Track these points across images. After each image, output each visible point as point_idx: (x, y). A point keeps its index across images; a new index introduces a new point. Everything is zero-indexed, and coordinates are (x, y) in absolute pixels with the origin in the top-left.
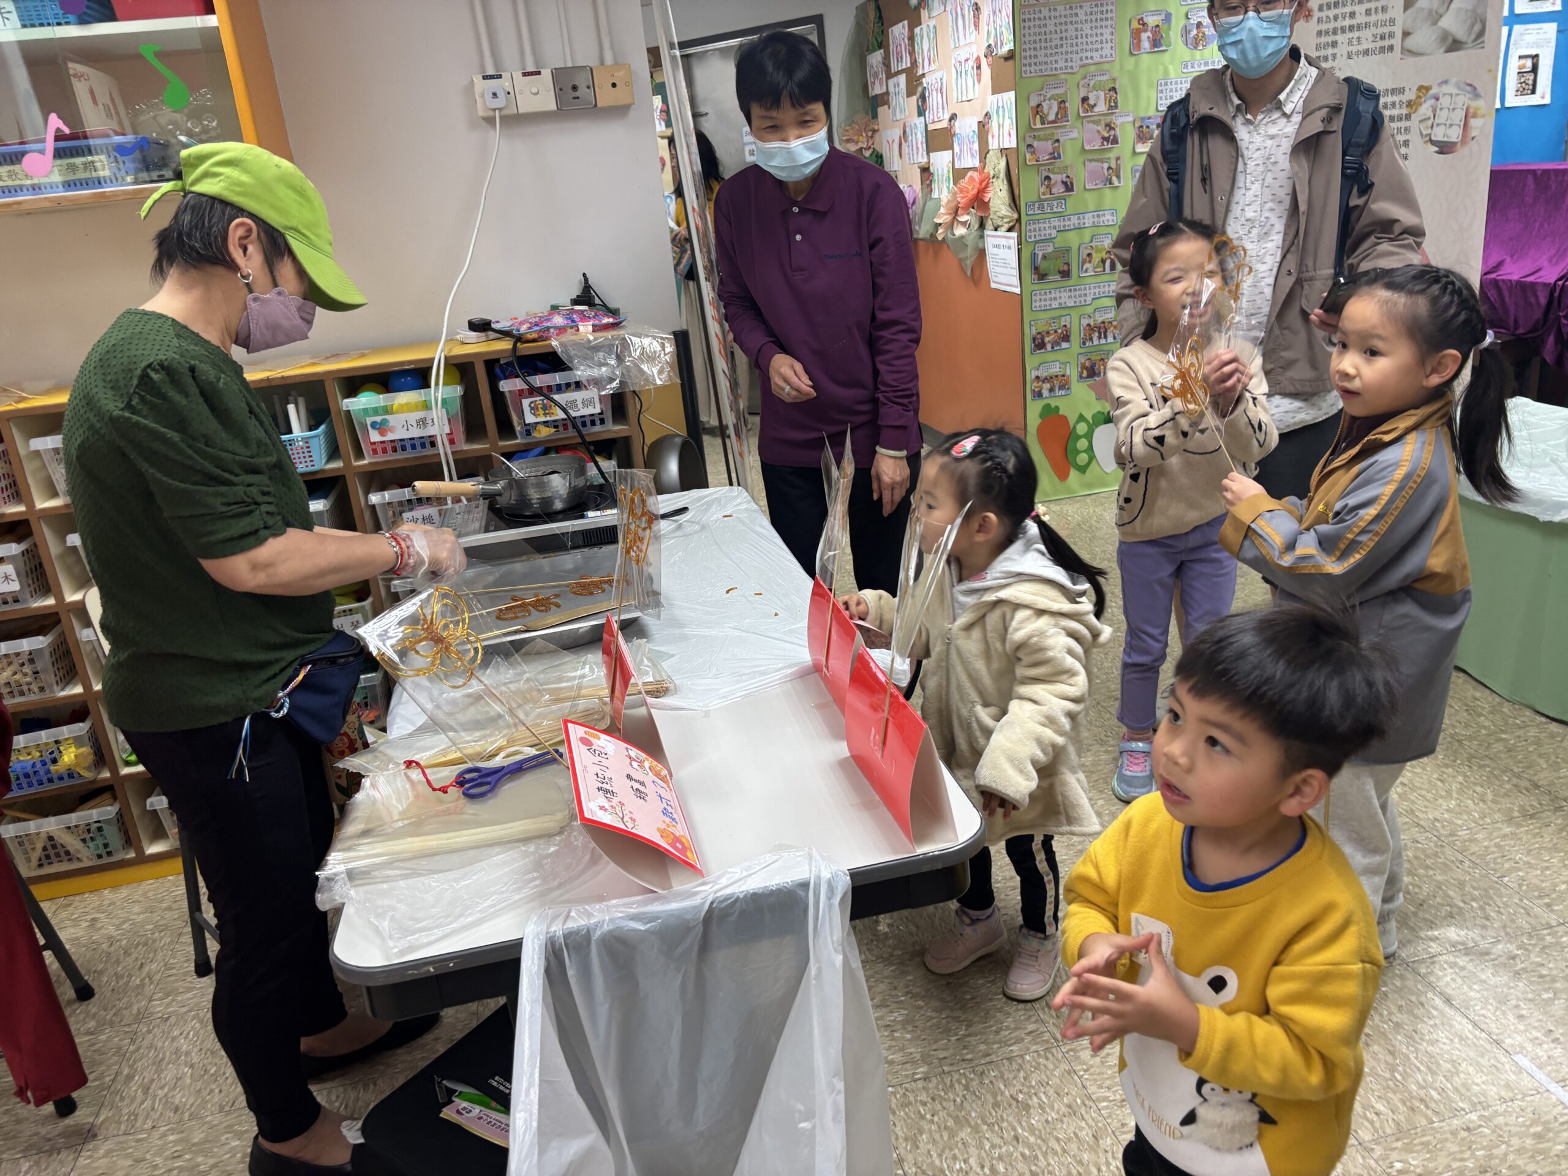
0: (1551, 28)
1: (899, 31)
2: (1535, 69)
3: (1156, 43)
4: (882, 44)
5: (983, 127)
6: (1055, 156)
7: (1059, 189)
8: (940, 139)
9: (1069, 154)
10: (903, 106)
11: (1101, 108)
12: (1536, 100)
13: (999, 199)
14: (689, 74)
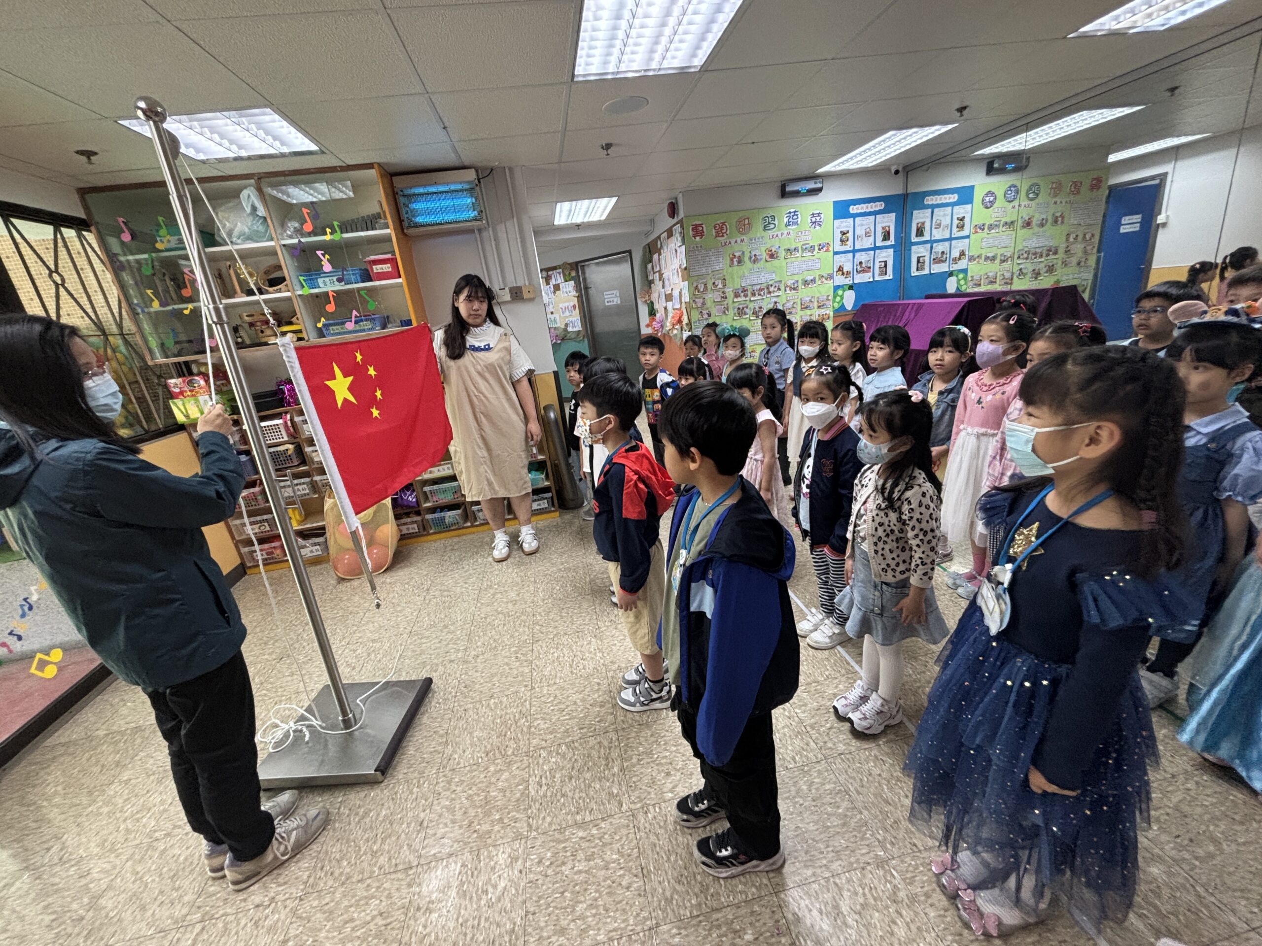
0: (891, 251)
1: (655, 256)
2: (886, 266)
3: (739, 262)
4: (651, 261)
5: (680, 294)
6: (704, 304)
7: (706, 316)
8: (669, 298)
9: (709, 303)
10: (658, 285)
11: (720, 286)
12: (887, 277)
13: (685, 320)
14: (584, 273)
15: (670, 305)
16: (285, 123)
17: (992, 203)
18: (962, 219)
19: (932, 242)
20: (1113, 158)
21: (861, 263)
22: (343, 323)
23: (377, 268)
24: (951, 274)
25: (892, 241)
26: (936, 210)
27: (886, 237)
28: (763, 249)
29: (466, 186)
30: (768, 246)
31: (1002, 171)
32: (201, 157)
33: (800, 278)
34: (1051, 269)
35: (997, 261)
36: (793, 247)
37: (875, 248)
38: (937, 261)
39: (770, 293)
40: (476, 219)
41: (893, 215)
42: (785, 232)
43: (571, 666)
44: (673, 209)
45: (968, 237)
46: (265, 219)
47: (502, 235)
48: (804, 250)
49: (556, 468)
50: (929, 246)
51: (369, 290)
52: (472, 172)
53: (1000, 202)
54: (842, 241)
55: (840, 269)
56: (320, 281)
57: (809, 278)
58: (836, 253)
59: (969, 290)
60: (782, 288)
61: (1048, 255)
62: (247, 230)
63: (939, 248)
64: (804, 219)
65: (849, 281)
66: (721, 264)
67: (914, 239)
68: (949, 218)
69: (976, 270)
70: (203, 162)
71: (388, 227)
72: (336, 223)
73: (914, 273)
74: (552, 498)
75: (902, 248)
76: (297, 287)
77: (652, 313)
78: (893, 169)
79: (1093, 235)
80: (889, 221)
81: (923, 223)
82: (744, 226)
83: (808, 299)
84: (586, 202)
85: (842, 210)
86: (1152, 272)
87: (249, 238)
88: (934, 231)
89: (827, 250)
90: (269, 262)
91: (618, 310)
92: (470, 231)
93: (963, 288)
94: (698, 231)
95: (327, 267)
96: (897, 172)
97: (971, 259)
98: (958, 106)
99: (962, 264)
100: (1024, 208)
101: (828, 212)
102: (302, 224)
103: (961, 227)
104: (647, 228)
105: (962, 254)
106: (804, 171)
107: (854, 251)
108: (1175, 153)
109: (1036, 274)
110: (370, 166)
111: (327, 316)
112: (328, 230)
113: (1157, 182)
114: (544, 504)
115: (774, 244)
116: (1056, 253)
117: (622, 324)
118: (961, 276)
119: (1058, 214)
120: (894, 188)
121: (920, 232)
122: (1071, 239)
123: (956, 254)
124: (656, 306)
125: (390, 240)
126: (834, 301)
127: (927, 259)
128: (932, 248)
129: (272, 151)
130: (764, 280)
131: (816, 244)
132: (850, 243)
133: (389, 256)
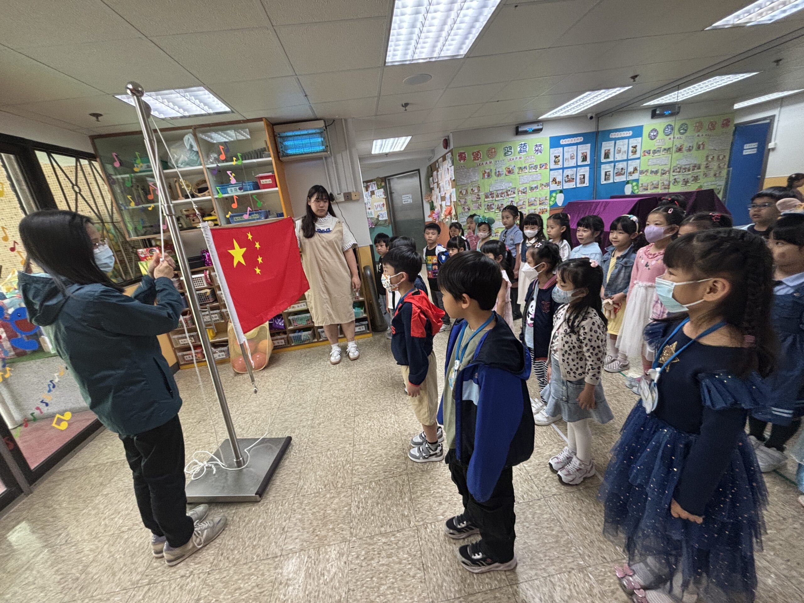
0: (588, 168)
1: (435, 173)
2: (584, 178)
3: (489, 176)
4: (432, 176)
5: (450, 196)
6: (465, 202)
7: (467, 210)
8: (443, 199)
9: (469, 202)
10: (436, 191)
11: (476, 191)
12: (585, 185)
13: (453, 213)
14: (389, 183)
15: (444, 203)
16: (211, 96)
17: (655, 136)
18: (635, 147)
19: (615, 162)
20: (737, 106)
21: (568, 176)
22: (242, 215)
23: (263, 182)
24: (628, 182)
25: (588, 162)
26: (617, 142)
27: (585, 159)
28: (504, 168)
29: (318, 131)
30: (507, 166)
31: (662, 116)
32: (162, 116)
33: (528, 186)
34: (696, 179)
35: (659, 174)
36: (523, 166)
37: (577, 166)
38: (618, 174)
39: (508, 195)
40: (324, 151)
41: (589, 145)
42: (518, 157)
43: (379, 432)
44: (446, 143)
45: (639, 158)
46: (197, 152)
47: (340, 161)
48: (530, 168)
49: (370, 305)
50: (613, 164)
51: (258, 194)
52: (322, 122)
53: (661, 135)
54: (555, 162)
55: (554, 180)
56: (229, 189)
57: (534, 186)
58: (551, 170)
59: (640, 193)
60: (516, 192)
61: (693, 170)
62: (187, 159)
63: (620, 166)
64: (531, 148)
65: (559, 188)
66: (477, 177)
67: (603, 160)
68: (626, 146)
69: (644, 179)
70: (163, 119)
71: (270, 156)
72: (239, 154)
73: (603, 182)
74: (368, 324)
75: (595, 166)
76: (215, 193)
77: (432, 208)
78: (589, 116)
79: (724, 156)
80: (586, 149)
81: (609, 150)
82: (491, 153)
83: (533, 199)
84: (392, 140)
85: (555, 142)
86: (766, 180)
87: (188, 164)
88: (616, 155)
89: (546, 168)
90: (198, 178)
91: (410, 207)
92: (320, 158)
93: (636, 192)
94: (462, 157)
95: (233, 181)
96: (591, 118)
97: (642, 172)
98: (632, 75)
99: (635, 176)
100: (677, 139)
101: (546, 144)
102: (219, 155)
103: (634, 152)
104: (431, 155)
105: (635, 169)
106: (531, 118)
107: (563, 169)
108: (780, 102)
109: (686, 182)
110: (260, 120)
111: (233, 210)
112: (234, 159)
113: (768, 121)
114: (363, 328)
115: (511, 165)
116: (699, 168)
117: (413, 215)
118: (634, 184)
119: (701, 143)
120: (589, 128)
121: (607, 156)
122: (710, 159)
123: (631, 169)
124: (435, 204)
125: (272, 164)
126: (550, 200)
127: (612, 173)
128: (615, 166)
129: (203, 112)
130: (504, 187)
131: (538, 164)
132: (561, 163)
133: (270, 174)
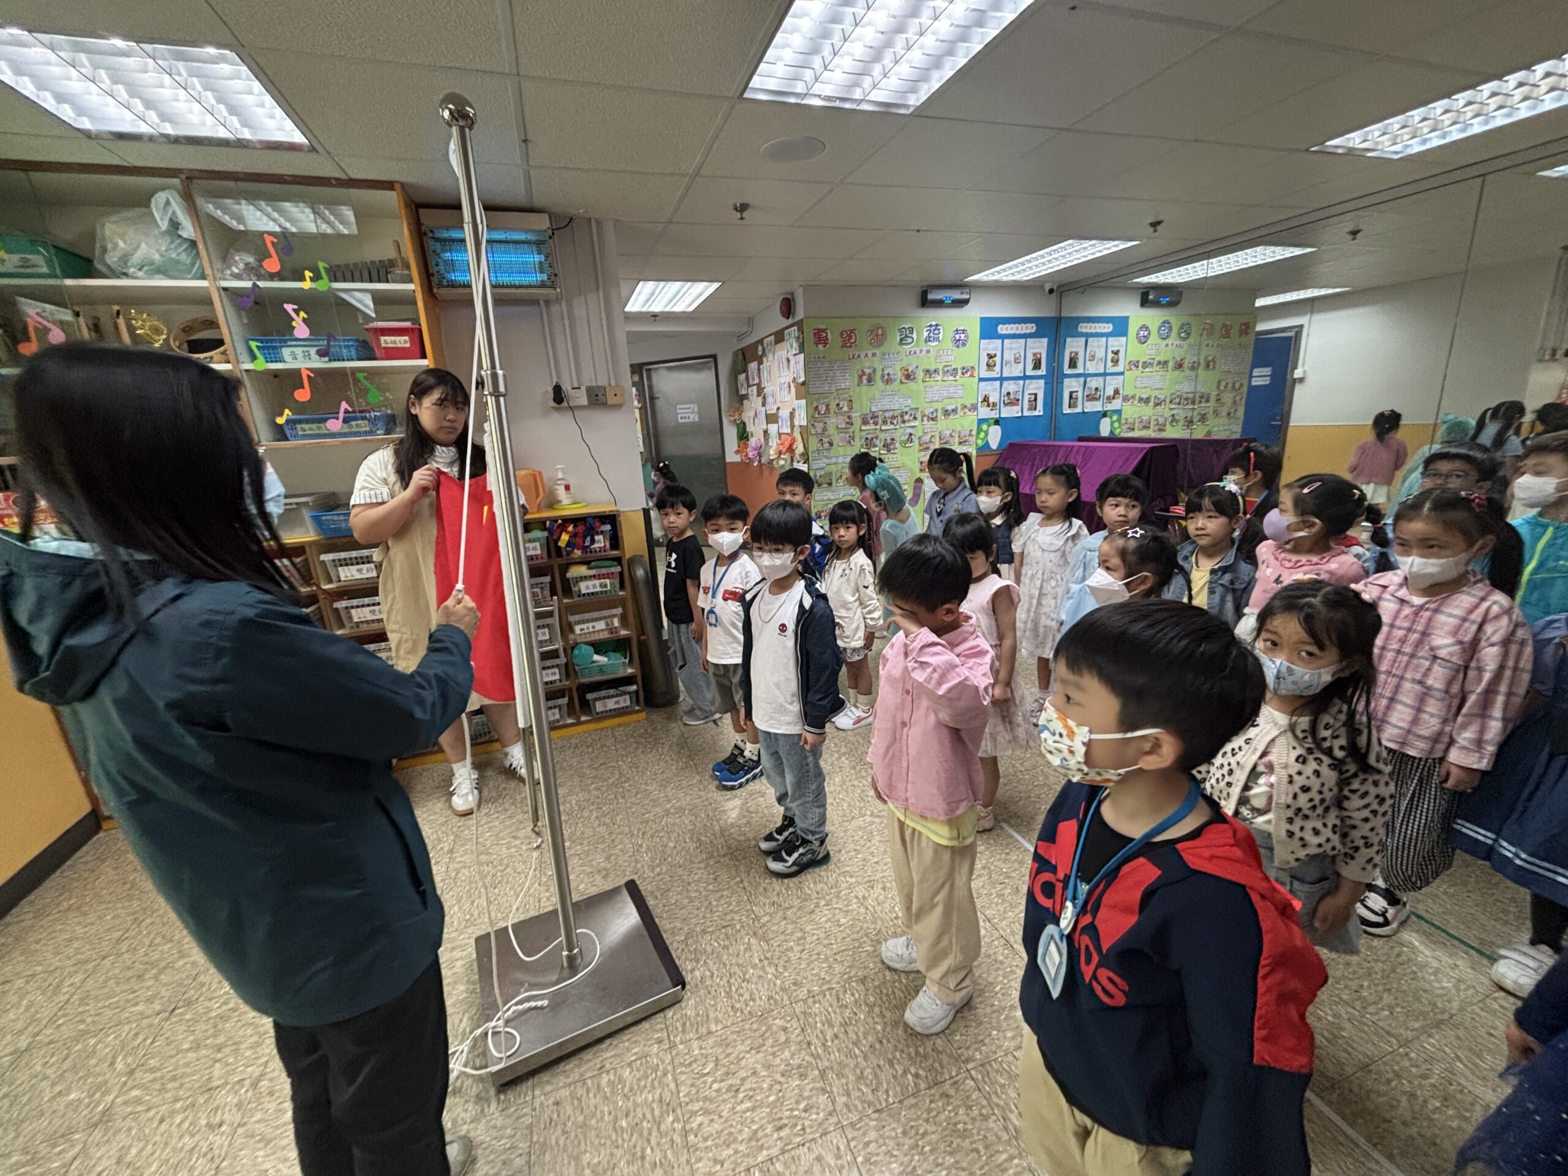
0: (1042, 382)
1: (753, 366)
2: (1035, 399)
3: (869, 380)
4: (745, 371)
5: (792, 415)
6: (825, 430)
7: (827, 445)
8: (772, 418)
9: (831, 430)
10: (755, 402)
11: (845, 409)
12: (1036, 413)
13: (799, 448)
14: (649, 378)
15: (773, 428)
17: (1146, 338)
18: (1116, 353)
19: (1086, 376)
20: (1260, 302)
21: (1008, 394)
22: (325, 420)
23: (387, 341)
24: (1105, 414)
25: (1043, 371)
26: (1090, 340)
27: (1037, 365)
28: (898, 367)
29: (531, 237)
30: (904, 364)
31: (1156, 304)
32: (86, 124)
33: (939, 406)
34: (1203, 418)
35: (1151, 404)
36: (933, 368)
37: (1025, 377)
38: (1091, 398)
39: (904, 422)
40: (543, 285)
41: (1045, 341)
42: (925, 349)
44: (788, 307)
45: (1122, 374)
46: (193, 244)
47: (580, 312)
48: (945, 373)
49: (643, 646)
50: (1082, 380)
51: (371, 373)
52: (546, 216)
53: (1154, 338)
54: (988, 365)
55: (986, 399)
56: (286, 352)
57: (950, 408)
58: (981, 380)
59: (1124, 435)
60: (919, 416)
61: (1200, 402)
62: (157, 257)
63: (1093, 383)
64: (946, 334)
65: (994, 415)
66: (848, 381)
67: (1067, 371)
68: (1103, 350)
69: (1131, 411)
70: (87, 134)
71: (411, 281)
72: (321, 265)
73: (1067, 410)
74: (637, 692)
75: (1054, 380)
76: (244, 356)
77: (743, 436)
78: (1048, 287)
79: (1242, 385)
80: (1040, 346)
81: (1077, 354)
82: (878, 337)
83: (948, 433)
84: (678, 284)
85: (989, 328)
86: (1290, 429)
87: (160, 271)
88: (1088, 363)
89: (972, 376)
90: (197, 313)
91: (694, 429)
92: (533, 302)
93: (1117, 432)
94: (820, 337)
95: (301, 330)
96: (1051, 291)
97: (1126, 399)
98: (1151, 220)
99: (1116, 404)
100: (1170, 349)
101: (975, 330)
102: (260, 261)
103: (1115, 362)
104: (744, 329)
105: (1117, 392)
106: (949, 276)
107: (1002, 379)
108: (1311, 306)
109: (1190, 422)
110: (388, 185)
111: (299, 407)
112: (308, 274)
113: (1292, 334)
114: (625, 701)
115: (912, 363)
116: (1207, 401)
117: (700, 447)
118: (1115, 418)
119: (1210, 358)
120: (1046, 311)
121: (1073, 364)
122: (1222, 388)
123: (1110, 392)
124: (750, 428)
125: (414, 303)
126: (977, 437)
127: (1080, 395)
128: (1085, 382)
129: (222, 133)
130: (897, 406)
131: (959, 367)
132: (998, 368)
133: (408, 324)
